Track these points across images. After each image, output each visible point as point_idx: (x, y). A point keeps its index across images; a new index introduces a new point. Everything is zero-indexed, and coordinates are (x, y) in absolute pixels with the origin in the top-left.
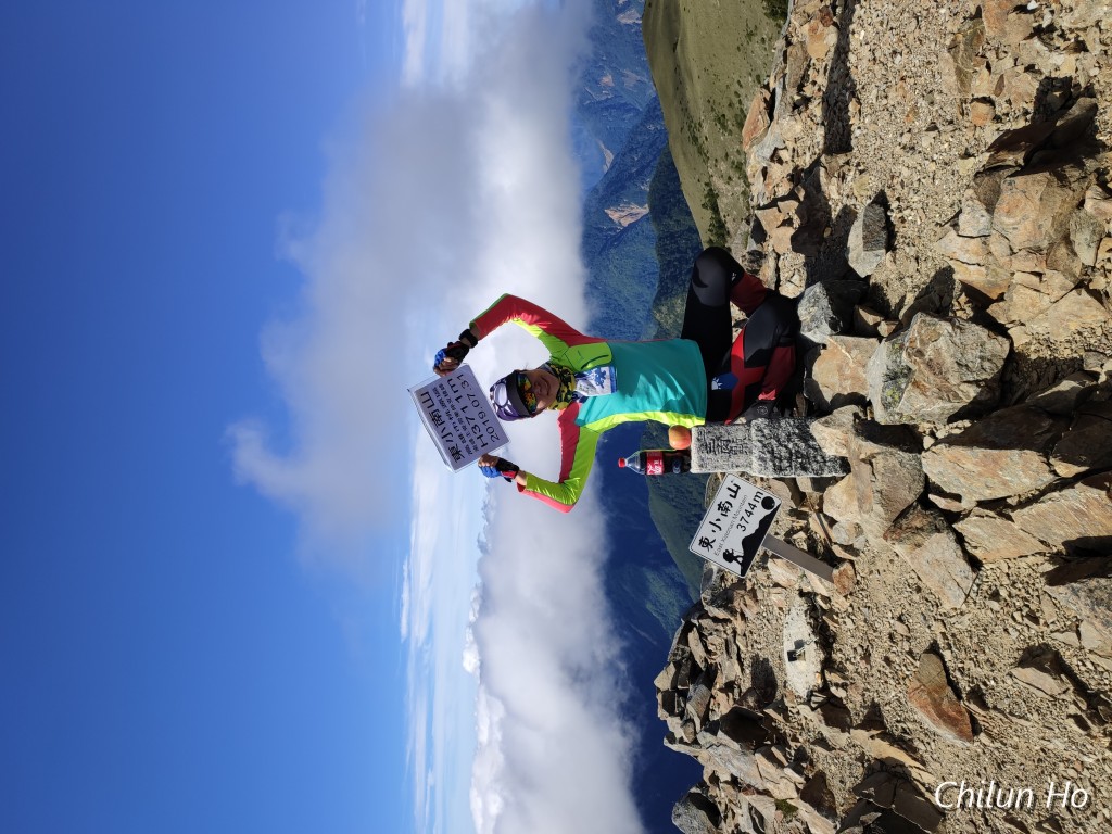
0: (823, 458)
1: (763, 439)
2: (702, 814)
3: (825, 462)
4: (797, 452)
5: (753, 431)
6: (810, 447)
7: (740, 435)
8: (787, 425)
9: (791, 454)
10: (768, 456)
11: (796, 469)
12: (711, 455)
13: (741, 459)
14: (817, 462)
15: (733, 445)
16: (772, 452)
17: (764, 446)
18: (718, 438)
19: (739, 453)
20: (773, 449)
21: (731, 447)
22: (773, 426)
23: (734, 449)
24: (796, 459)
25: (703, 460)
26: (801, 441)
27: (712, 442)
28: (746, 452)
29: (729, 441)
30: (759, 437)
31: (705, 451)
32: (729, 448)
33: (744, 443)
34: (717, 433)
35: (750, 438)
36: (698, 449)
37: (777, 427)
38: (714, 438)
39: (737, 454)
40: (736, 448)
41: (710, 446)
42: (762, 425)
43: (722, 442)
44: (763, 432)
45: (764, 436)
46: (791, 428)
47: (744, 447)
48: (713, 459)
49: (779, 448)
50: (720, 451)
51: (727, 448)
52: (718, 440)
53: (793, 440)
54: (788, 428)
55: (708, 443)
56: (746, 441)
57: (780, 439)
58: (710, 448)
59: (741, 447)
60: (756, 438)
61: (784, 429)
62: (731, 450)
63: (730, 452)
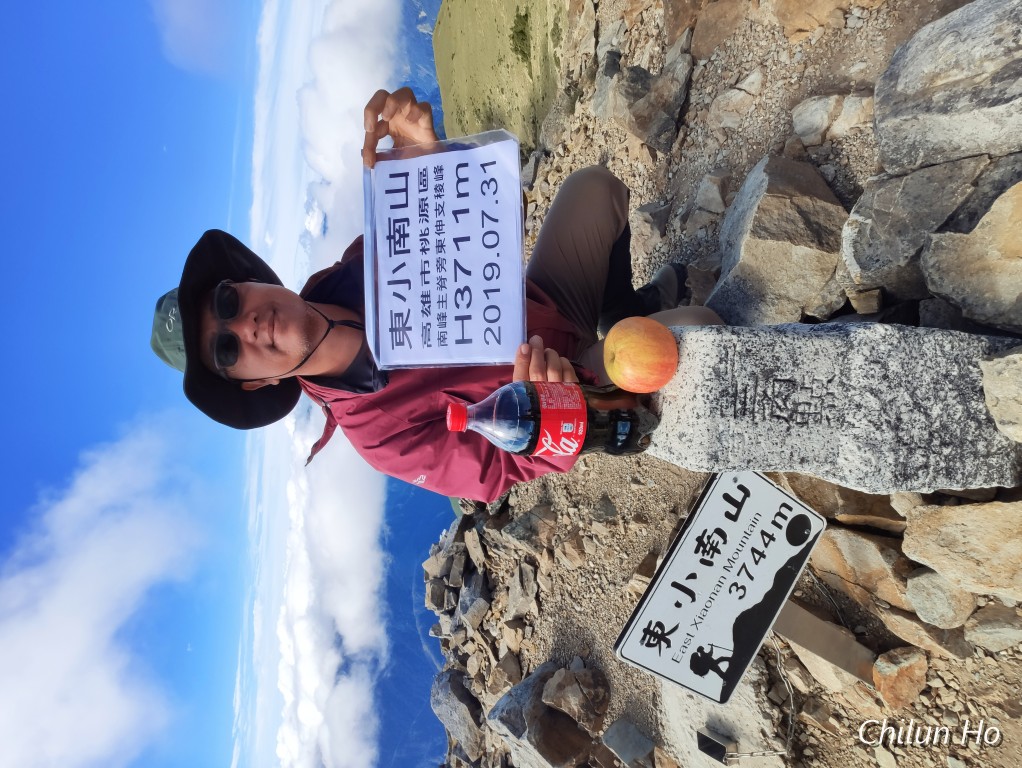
0: (987, 447)
1: (883, 387)
2: (463, 709)
3: (989, 453)
5: (857, 360)
7: (822, 369)
9: (932, 433)
10: (888, 436)
12: (745, 422)
13: (814, 439)
14: (976, 454)
15: (800, 396)
16: (896, 426)
17: (883, 408)
18: (768, 374)
19: (811, 421)
20: (899, 419)
21: (796, 404)
22: (908, 351)
23: (801, 409)
24: (940, 446)
25: (719, 440)
26: (958, 399)
27: (751, 383)
28: (828, 419)
29: (791, 383)
30: (872, 381)
31: (731, 411)
32: (790, 405)
33: (828, 394)
34: (768, 357)
35: (845, 380)
36: (714, 405)
37: (915, 355)
38: (757, 370)
39: (807, 423)
40: (807, 407)
41: (745, 397)
42: (882, 348)
43: (777, 385)
44: (885, 366)
45: (885, 377)
46: (942, 361)
47: (825, 405)
48: (746, 436)
49: (914, 416)
50: (767, 412)
51: (785, 404)
52: (767, 380)
53: (942, 394)
54: (939, 359)
55: (740, 387)
56: (833, 388)
57: (918, 392)
58: (744, 403)
59: (818, 405)
60: (864, 382)
61: (929, 363)
62: (795, 411)
63: (791, 416)
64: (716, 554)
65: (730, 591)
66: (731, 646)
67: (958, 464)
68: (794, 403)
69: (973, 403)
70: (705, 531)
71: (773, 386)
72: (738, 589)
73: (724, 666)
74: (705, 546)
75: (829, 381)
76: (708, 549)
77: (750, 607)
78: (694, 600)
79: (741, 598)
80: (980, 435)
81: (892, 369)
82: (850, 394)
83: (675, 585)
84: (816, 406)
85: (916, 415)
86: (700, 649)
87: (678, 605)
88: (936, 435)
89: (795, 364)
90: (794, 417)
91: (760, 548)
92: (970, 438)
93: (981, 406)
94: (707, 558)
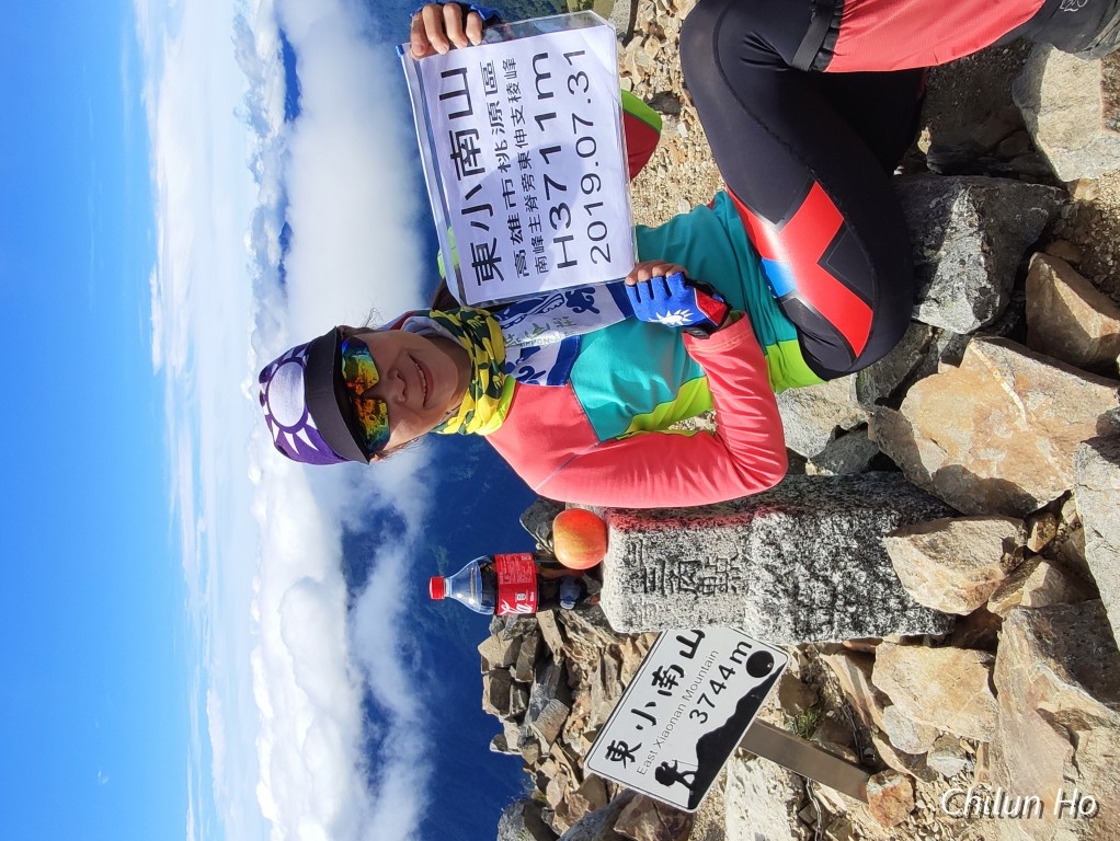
0: (901, 603)
1: (778, 563)
3: (905, 608)
4: (849, 589)
5: (756, 542)
6: (877, 578)
7: (725, 550)
8: (833, 530)
9: (834, 596)
10: (785, 601)
11: (842, 626)
12: (654, 597)
13: (721, 605)
14: (888, 610)
15: (707, 573)
16: (794, 593)
17: (779, 580)
18: (673, 559)
19: (717, 590)
20: (796, 587)
21: (702, 580)
22: (803, 533)
23: (706, 582)
24: (844, 605)
25: (633, 610)
26: (861, 566)
27: (658, 567)
28: (734, 588)
29: (697, 563)
30: (767, 559)
31: (642, 589)
32: (695, 580)
33: (732, 569)
34: (673, 546)
35: (748, 557)
36: (626, 585)
37: (810, 535)
38: (663, 557)
39: (713, 592)
40: (712, 581)
41: (654, 578)
42: (778, 531)
43: (683, 566)
44: (778, 547)
45: (780, 556)
46: (841, 539)
47: (730, 578)
48: (657, 606)
49: (811, 584)
50: (675, 587)
51: (691, 580)
52: (672, 563)
53: (842, 564)
54: (836, 537)
55: (648, 571)
56: (736, 564)
57: (816, 564)
58: (654, 582)
59: (724, 578)
60: (762, 560)
61: (826, 541)
62: (703, 585)
63: (698, 588)
64: (673, 686)
65: (691, 717)
66: (696, 762)
67: (868, 619)
68: (700, 579)
69: (881, 568)
70: (661, 668)
71: (679, 568)
72: (699, 715)
73: (690, 779)
74: (662, 680)
75: (733, 559)
76: (665, 681)
77: (713, 730)
78: (654, 723)
79: (702, 722)
80: (891, 593)
81: (785, 549)
82: (753, 567)
83: (634, 711)
84: (721, 579)
85: (813, 583)
86: (665, 764)
87: (639, 728)
88: (840, 597)
89: (699, 549)
90: (700, 588)
91: (720, 680)
92: (879, 597)
93: (889, 570)
94: (664, 689)
